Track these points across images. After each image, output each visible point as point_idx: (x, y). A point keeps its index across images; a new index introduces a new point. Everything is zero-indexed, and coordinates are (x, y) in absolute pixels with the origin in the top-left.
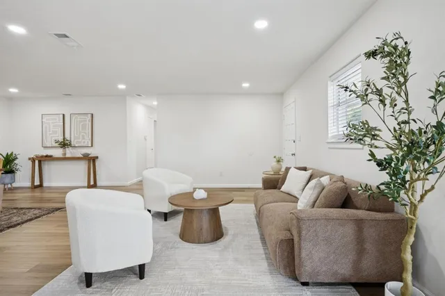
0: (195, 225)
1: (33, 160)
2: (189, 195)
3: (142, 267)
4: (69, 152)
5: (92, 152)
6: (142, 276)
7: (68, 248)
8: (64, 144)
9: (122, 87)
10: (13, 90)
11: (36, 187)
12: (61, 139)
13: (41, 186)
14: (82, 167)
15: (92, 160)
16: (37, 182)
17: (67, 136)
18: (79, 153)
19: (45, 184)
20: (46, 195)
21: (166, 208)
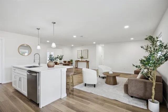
0: (109, 80)
1: (76, 61)
2: (108, 73)
3: (95, 85)
4: (83, 60)
5: (88, 60)
6: (95, 87)
7: (83, 80)
8: (82, 58)
9: (94, 43)
10: (73, 45)
11: (76, 68)
12: (81, 56)
13: (77, 67)
14: (85, 63)
15: (88, 62)
16: (76, 67)
17: (82, 56)
18: (85, 60)
19: (78, 67)
20: (78, 70)
21: (103, 76)
